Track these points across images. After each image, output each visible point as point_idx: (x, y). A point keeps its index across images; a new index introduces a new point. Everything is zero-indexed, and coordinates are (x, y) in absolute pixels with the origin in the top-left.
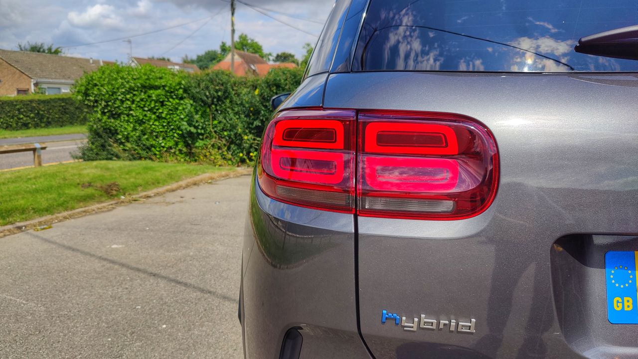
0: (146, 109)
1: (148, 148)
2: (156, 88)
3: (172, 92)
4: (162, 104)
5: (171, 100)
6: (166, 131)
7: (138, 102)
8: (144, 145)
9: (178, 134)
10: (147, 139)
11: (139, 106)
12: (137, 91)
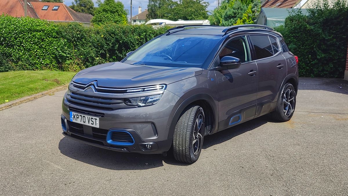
0: (32, 43)
1: (33, 64)
2: (38, 31)
3: (48, 34)
4: (43, 40)
5: (48, 38)
6: (45, 55)
7: (27, 38)
8: (31, 63)
9: (52, 57)
10: (33, 59)
11: (27, 41)
12: (25, 32)
